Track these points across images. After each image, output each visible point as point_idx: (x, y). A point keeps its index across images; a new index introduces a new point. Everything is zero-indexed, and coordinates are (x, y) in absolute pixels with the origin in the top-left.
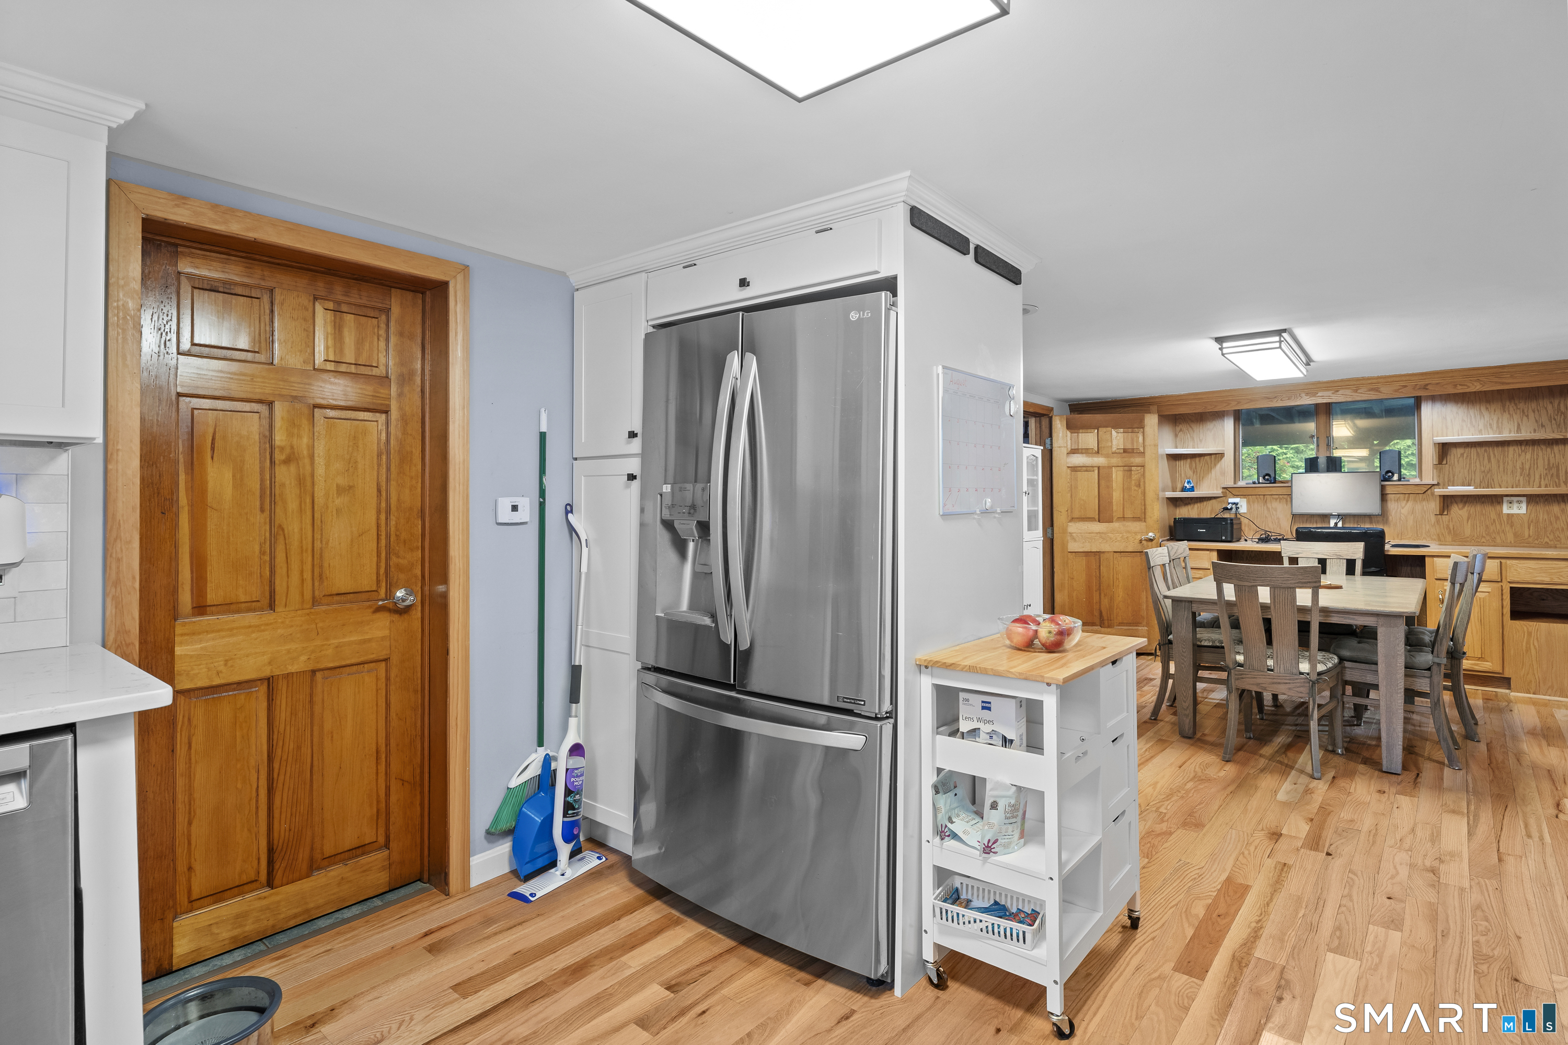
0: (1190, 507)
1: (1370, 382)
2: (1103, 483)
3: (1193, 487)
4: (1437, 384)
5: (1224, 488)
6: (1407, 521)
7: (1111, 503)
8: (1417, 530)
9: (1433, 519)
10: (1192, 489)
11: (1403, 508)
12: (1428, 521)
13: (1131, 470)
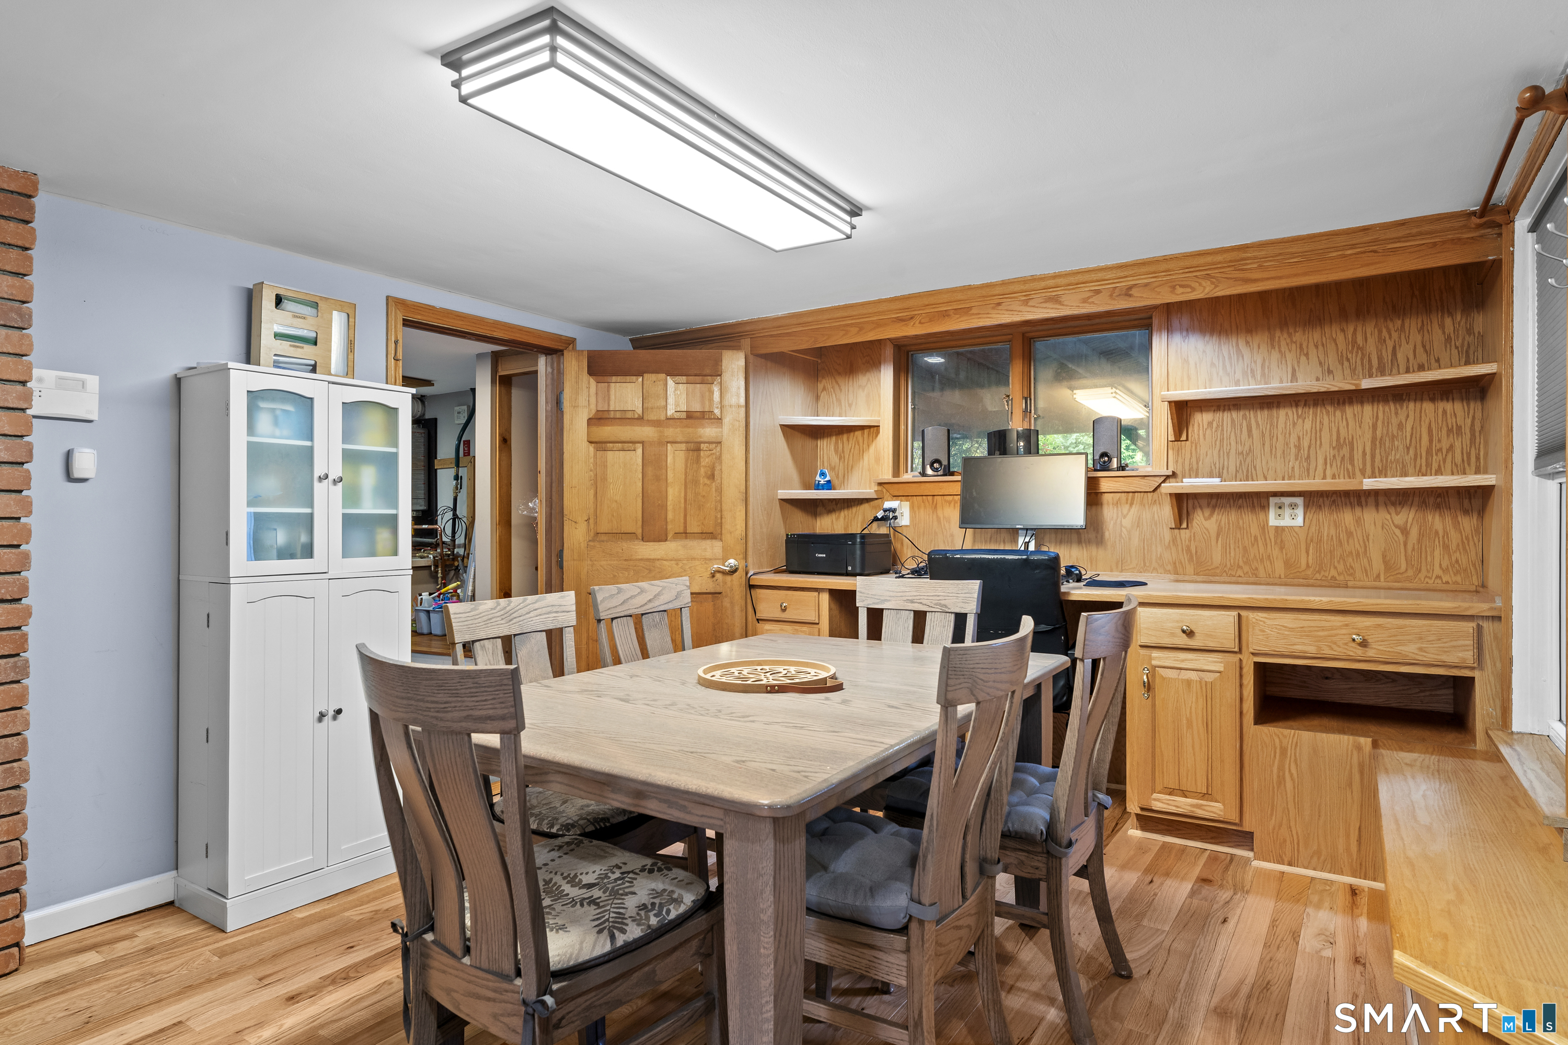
0: (833, 516)
1: (1043, 284)
2: (650, 471)
3: (829, 482)
4: (1146, 285)
5: (880, 484)
6: (1130, 539)
7: (664, 507)
8: (1144, 554)
9: (1167, 535)
10: (829, 485)
11: (1125, 517)
12: (1161, 540)
13: (699, 450)
